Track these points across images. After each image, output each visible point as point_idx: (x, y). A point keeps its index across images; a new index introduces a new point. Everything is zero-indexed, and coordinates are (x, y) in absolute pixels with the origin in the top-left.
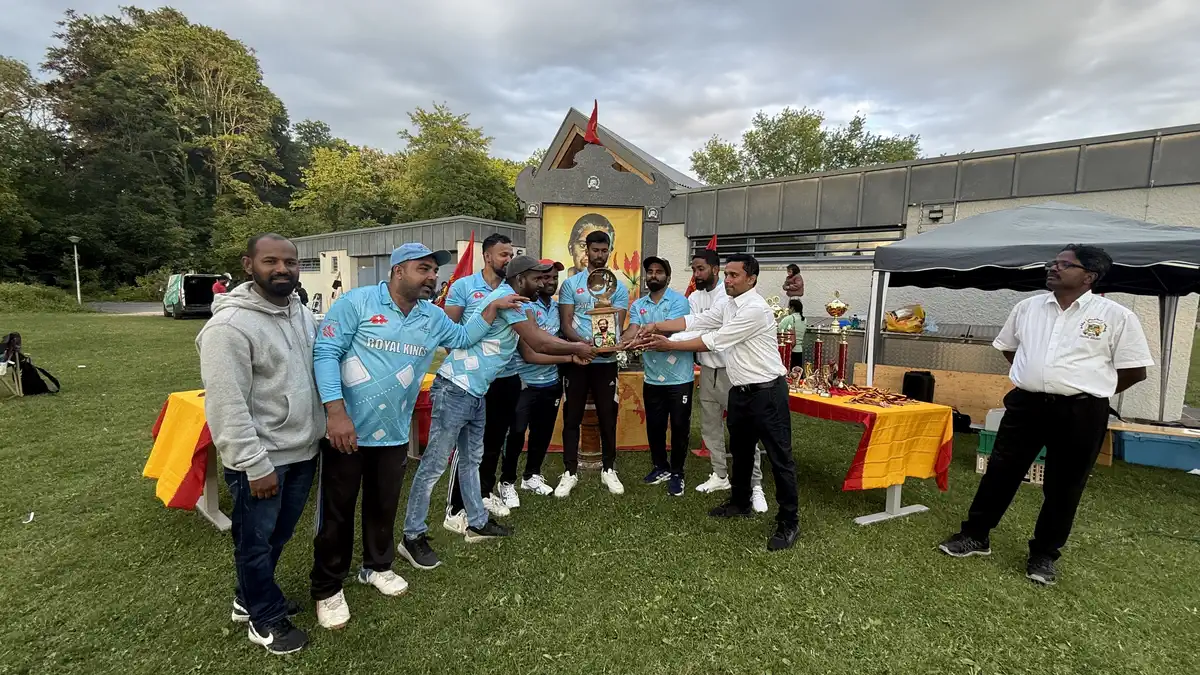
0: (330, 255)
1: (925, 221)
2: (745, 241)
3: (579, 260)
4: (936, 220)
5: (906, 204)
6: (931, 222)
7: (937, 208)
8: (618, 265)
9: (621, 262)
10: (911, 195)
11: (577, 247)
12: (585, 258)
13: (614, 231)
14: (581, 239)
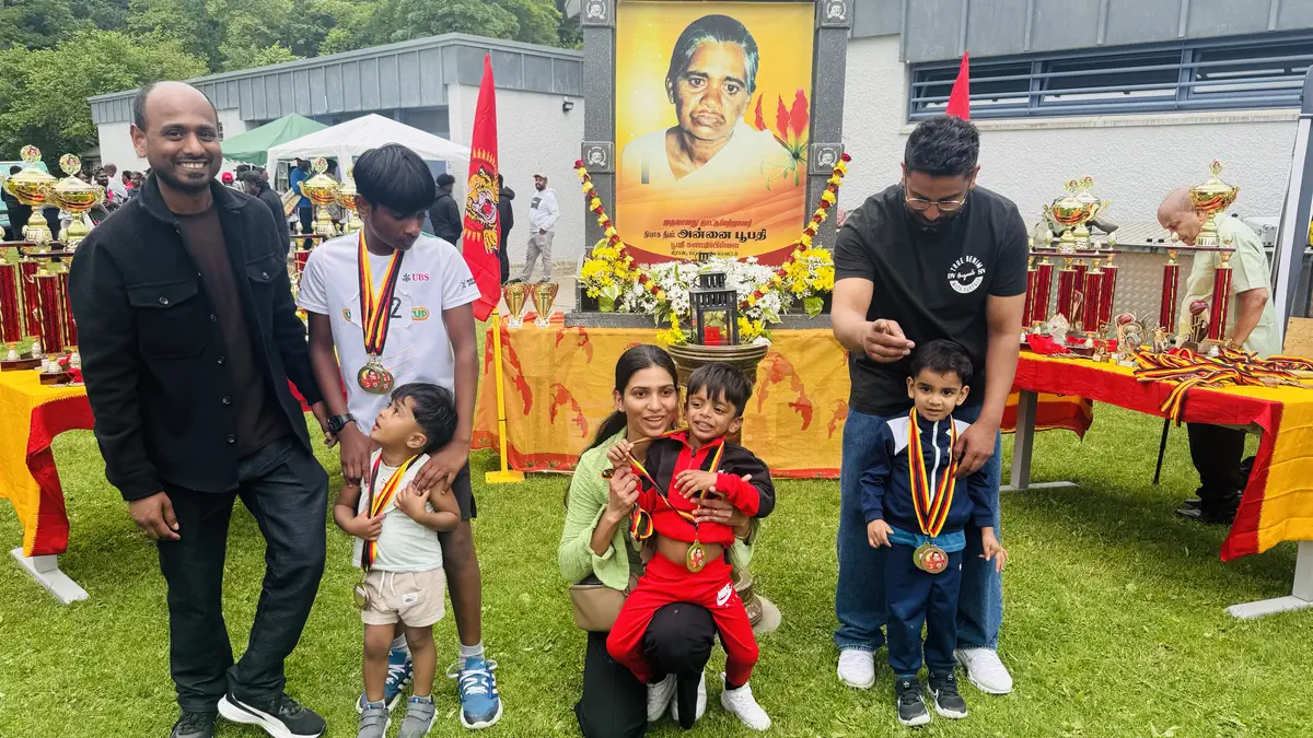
2: (1026, 69)
3: (687, 111)
8: (765, 119)
9: (770, 116)
11: (684, 85)
12: (701, 108)
13: (755, 50)
14: (691, 69)
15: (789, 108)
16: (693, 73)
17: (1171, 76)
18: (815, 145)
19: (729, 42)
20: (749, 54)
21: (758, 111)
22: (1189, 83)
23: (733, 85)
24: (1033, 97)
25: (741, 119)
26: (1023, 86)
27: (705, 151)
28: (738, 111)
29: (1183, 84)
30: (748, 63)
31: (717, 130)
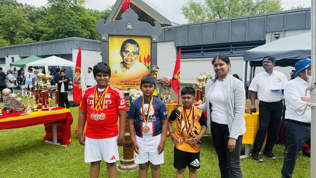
2: (200, 48)
3: (125, 58)
5: (265, 31)
6: (275, 39)
7: (277, 33)
8: (141, 60)
9: (142, 59)
10: (267, 27)
11: (124, 53)
12: (128, 58)
15: (146, 58)
16: (126, 51)
17: (229, 50)
18: (152, 66)
19: (133, 45)
20: (137, 47)
21: (140, 59)
22: (232, 51)
23: (134, 53)
24: (202, 54)
25: (136, 60)
26: (200, 52)
27: (129, 67)
28: (136, 58)
29: (231, 51)
31: (131, 62)
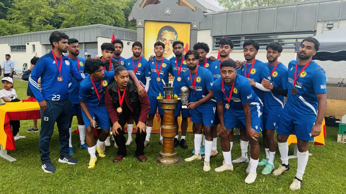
0: (31, 44)
1: (325, 29)
2: (240, 38)
4: (330, 28)
5: (316, 21)
6: (327, 29)
7: (331, 22)
10: (319, 16)
13: (177, 34)
14: (162, 38)
19: (171, 32)
20: (175, 35)
26: (239, 42)
30: (175, 37)
